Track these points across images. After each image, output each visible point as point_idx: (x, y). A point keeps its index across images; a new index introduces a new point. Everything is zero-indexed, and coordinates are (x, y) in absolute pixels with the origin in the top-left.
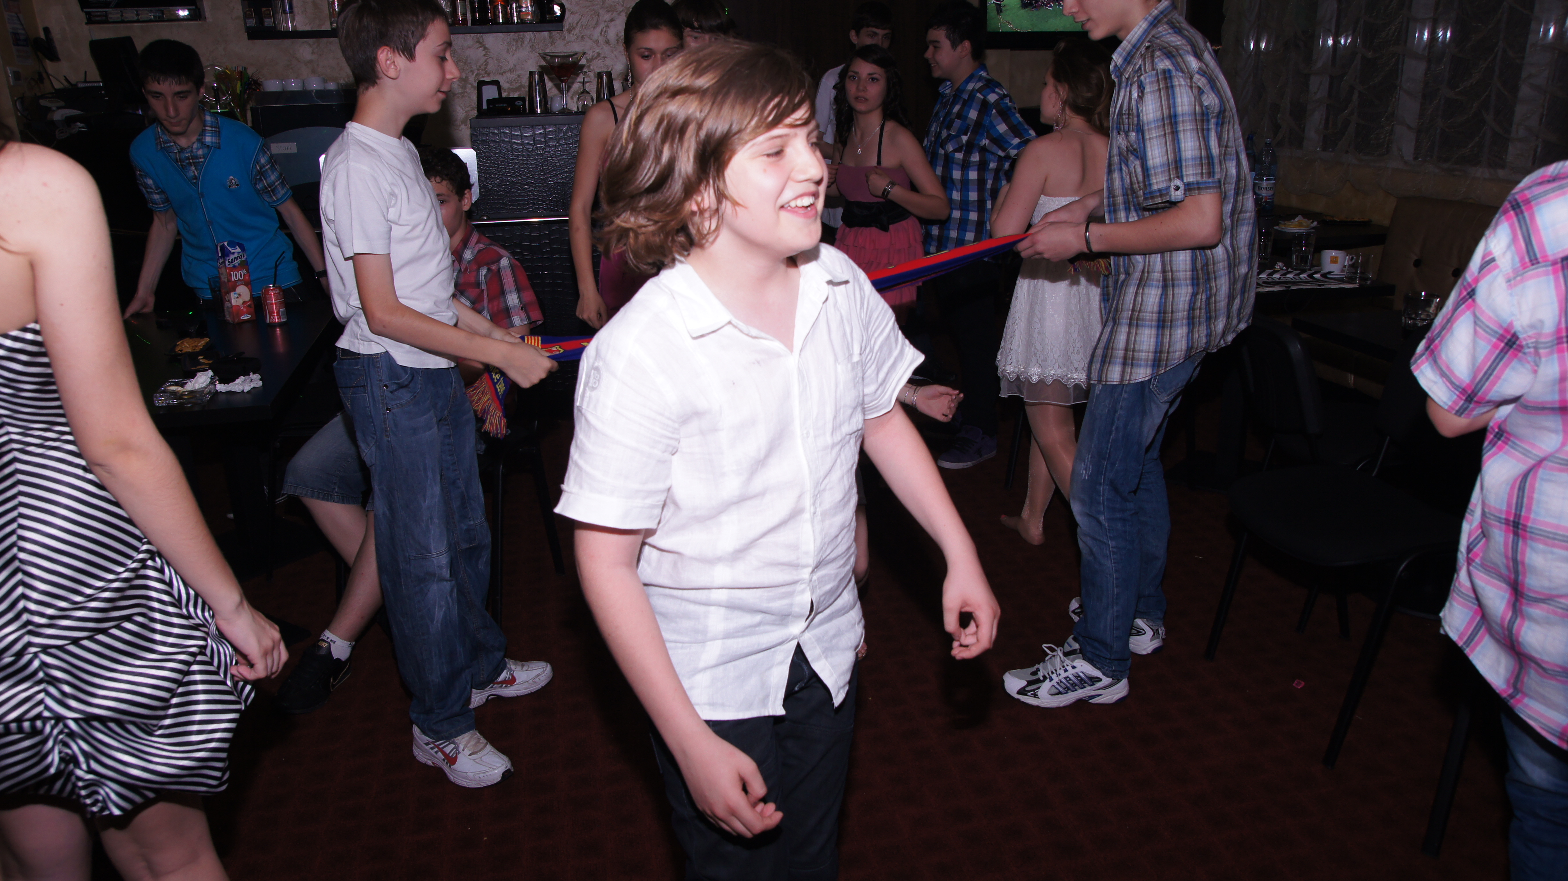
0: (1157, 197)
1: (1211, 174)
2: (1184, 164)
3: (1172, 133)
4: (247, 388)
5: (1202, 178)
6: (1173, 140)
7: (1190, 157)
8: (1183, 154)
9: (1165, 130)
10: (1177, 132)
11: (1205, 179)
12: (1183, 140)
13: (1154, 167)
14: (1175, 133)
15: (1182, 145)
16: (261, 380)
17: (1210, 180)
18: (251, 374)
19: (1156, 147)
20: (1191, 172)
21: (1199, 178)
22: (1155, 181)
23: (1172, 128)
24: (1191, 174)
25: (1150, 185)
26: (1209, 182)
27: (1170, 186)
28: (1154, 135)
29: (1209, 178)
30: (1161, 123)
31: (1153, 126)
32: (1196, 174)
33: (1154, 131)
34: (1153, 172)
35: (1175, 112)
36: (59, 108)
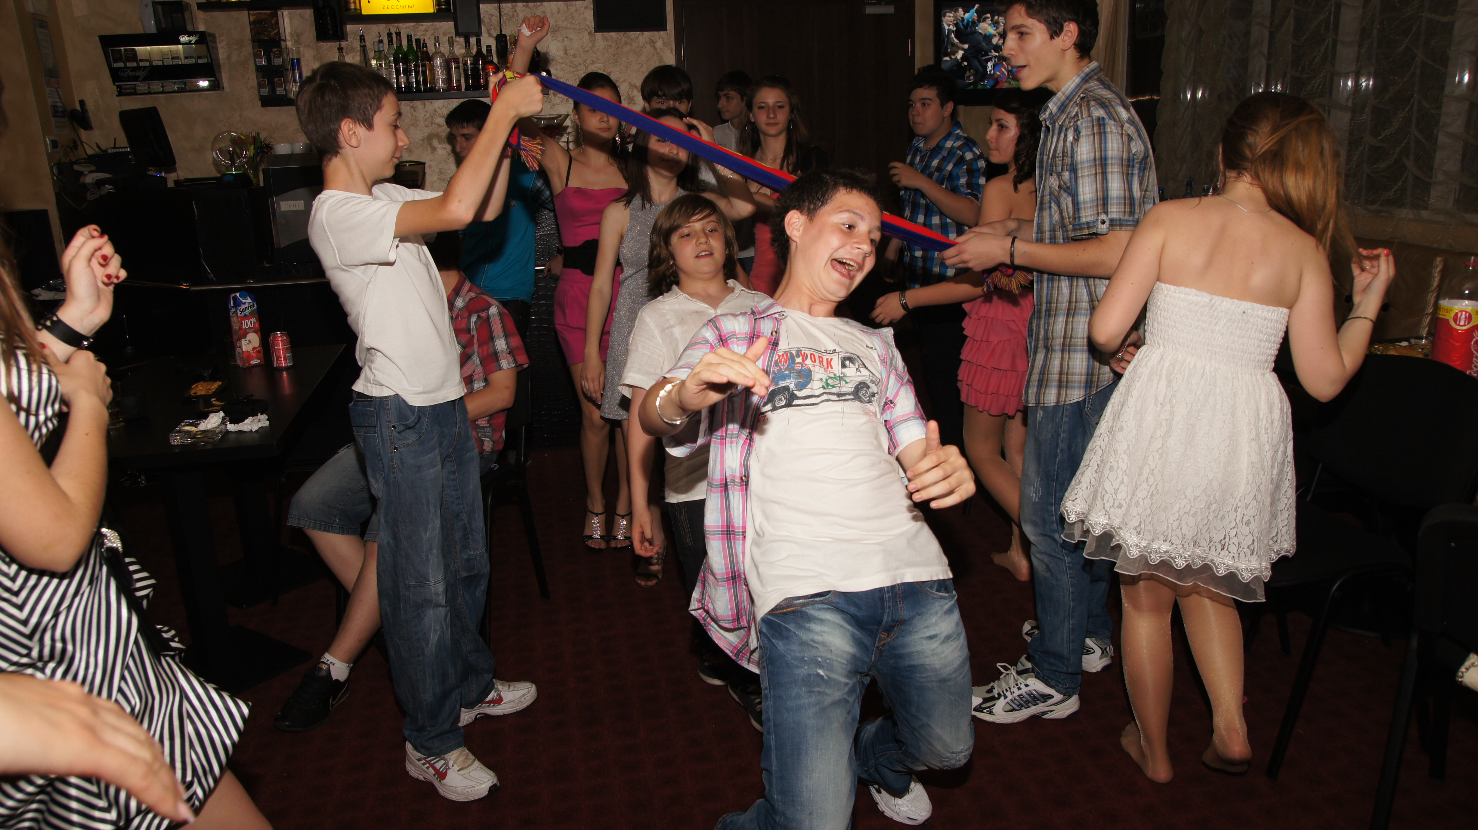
0: (1084, 228)
2: (1110, 201)
3: (1102, 173)
4: (255, 428)
5: (1125, 218)
6: (1102, 180)
7: (1115, 196)
8: (1110, 192)
9: (1095, 171)
10: (1106, 173)
11: (1128, 219)
12: (1110, 181)
13: (1084, 202)
14: (1104, 174)
15: (1110, 185)
16: (268, 420)
18: (259, 414)
19: (1087, 185)
20: (1115, 210)
21: (1121, 218)
22: (1084, 215)
23: (1102, 169)
24: (1115, 212)
25: (1079, 217)
26: (1131, 222)
27: (1097, 220)
28: (1086, 174)
29: (1130, 216)
30: (1093, 164)
31: (1085, 166)
32: (1120, 212)
33: (1086, 171)
34: (1083, 206)
35: (1106, 155)
36: (90, 172)
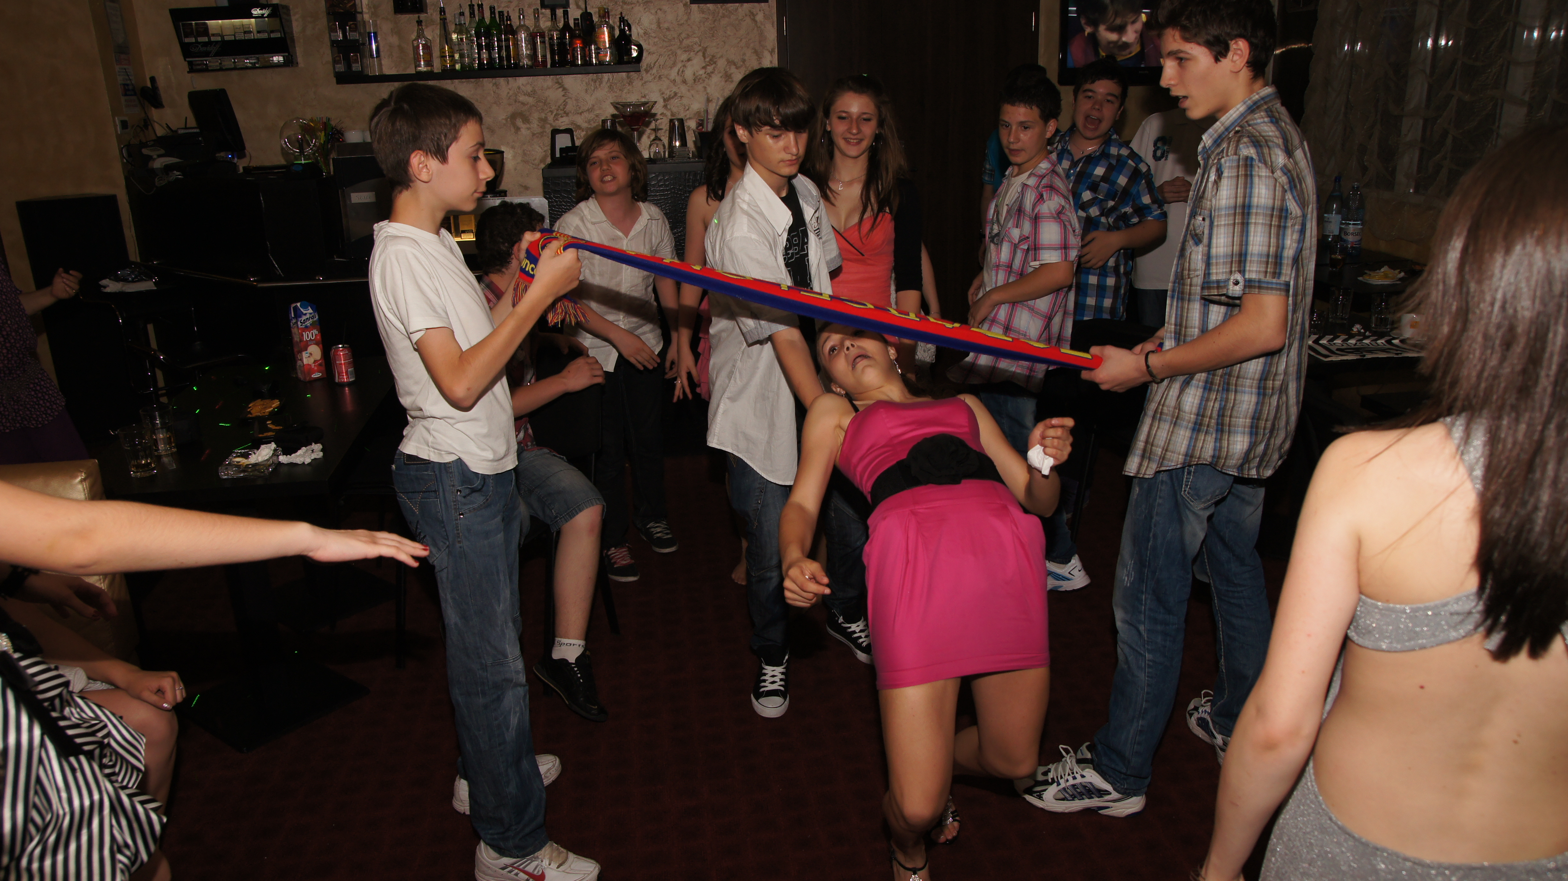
0: (1216, 288)
1: (1277, 274)
2: (1249, 258)
3: (1243, 224)
4: (307, 460)
5: (1266, 277)
6: (1242, 232)
7: (1256, 252)
8: (1250, 248)
9: (1235, 220)
10: (1248, 224)
11: (1269, 278)
12: (1252, 234)
13: (1217, 257)
14: (1245, 225)
15: (1251, 238)
16: (321, 450)
17: (1274, 281)
18: (314, 443)
19: (1223, 236)
20: (1255, 269)
21: (1262, 277)
22: (1216, 271)
23: (1243, 218)
24: (1254, 271)
25: (1210, 274)
26: (1272, 283)
27: (1230, 280)
28: (1223, 223)
29: (1274, 278)
30: (1233, 212)
31: (1223, 213)
32: (1260, 272)
33: (1223, 219)
34: (1215, 261)
35: (1250, 202)
36: (159, 156)
